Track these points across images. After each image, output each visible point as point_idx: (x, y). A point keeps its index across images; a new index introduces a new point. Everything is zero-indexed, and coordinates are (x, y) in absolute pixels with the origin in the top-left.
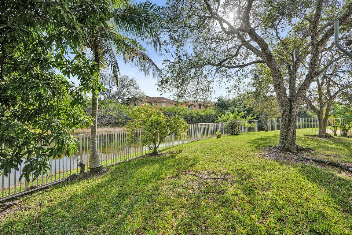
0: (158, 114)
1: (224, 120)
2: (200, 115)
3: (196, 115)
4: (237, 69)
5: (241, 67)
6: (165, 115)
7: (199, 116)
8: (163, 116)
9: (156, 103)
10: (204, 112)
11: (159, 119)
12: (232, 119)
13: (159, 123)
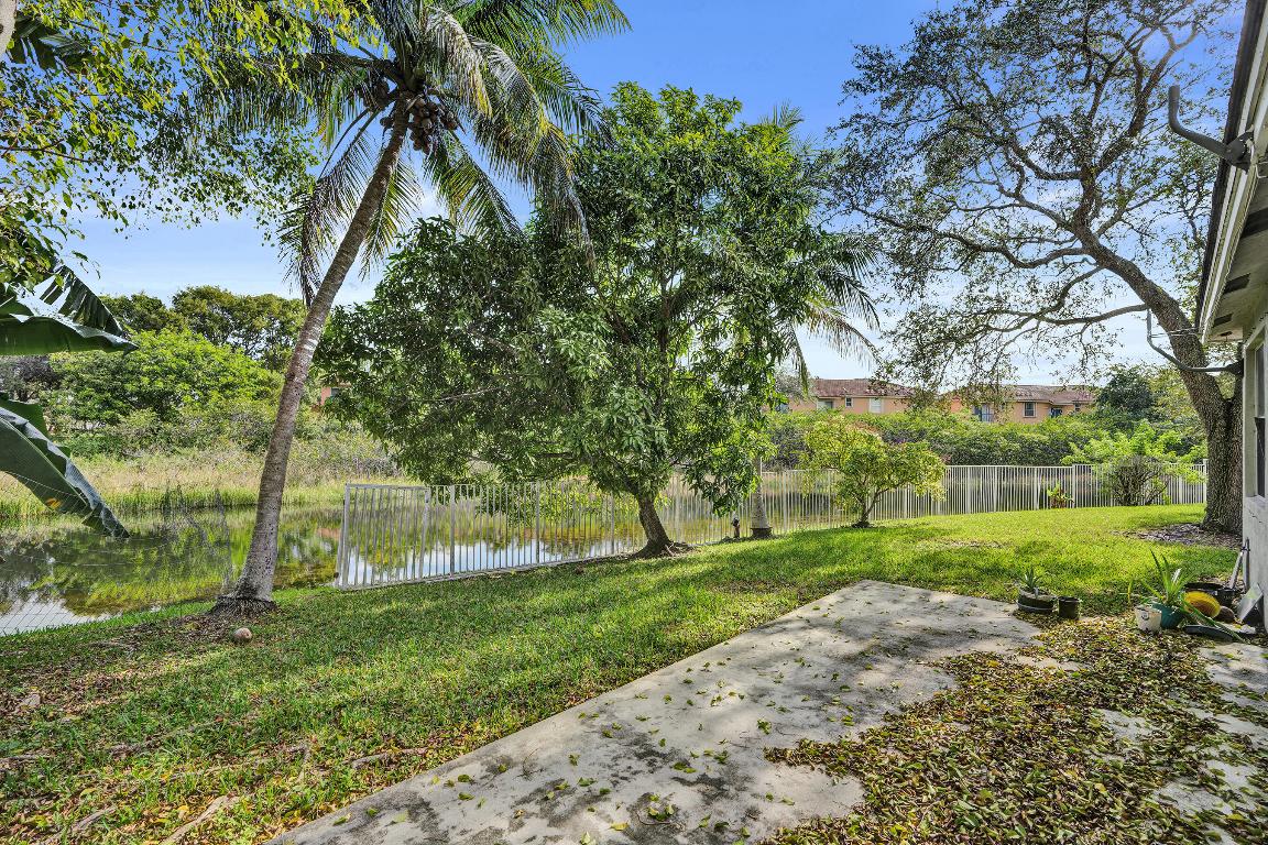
0: (870, 439)
1: (1096, 455)
2: (1021, 440)
3: (1003, 442)
4: (1080, 326)
5: (1088, 321)
6: (885, 440)
7: (1017, 445)
8: (882, 444)
9: (849, 400)
10: (1042, 429)
11: (873, 448)
12: (1128, 454)
13: (873, 458)
